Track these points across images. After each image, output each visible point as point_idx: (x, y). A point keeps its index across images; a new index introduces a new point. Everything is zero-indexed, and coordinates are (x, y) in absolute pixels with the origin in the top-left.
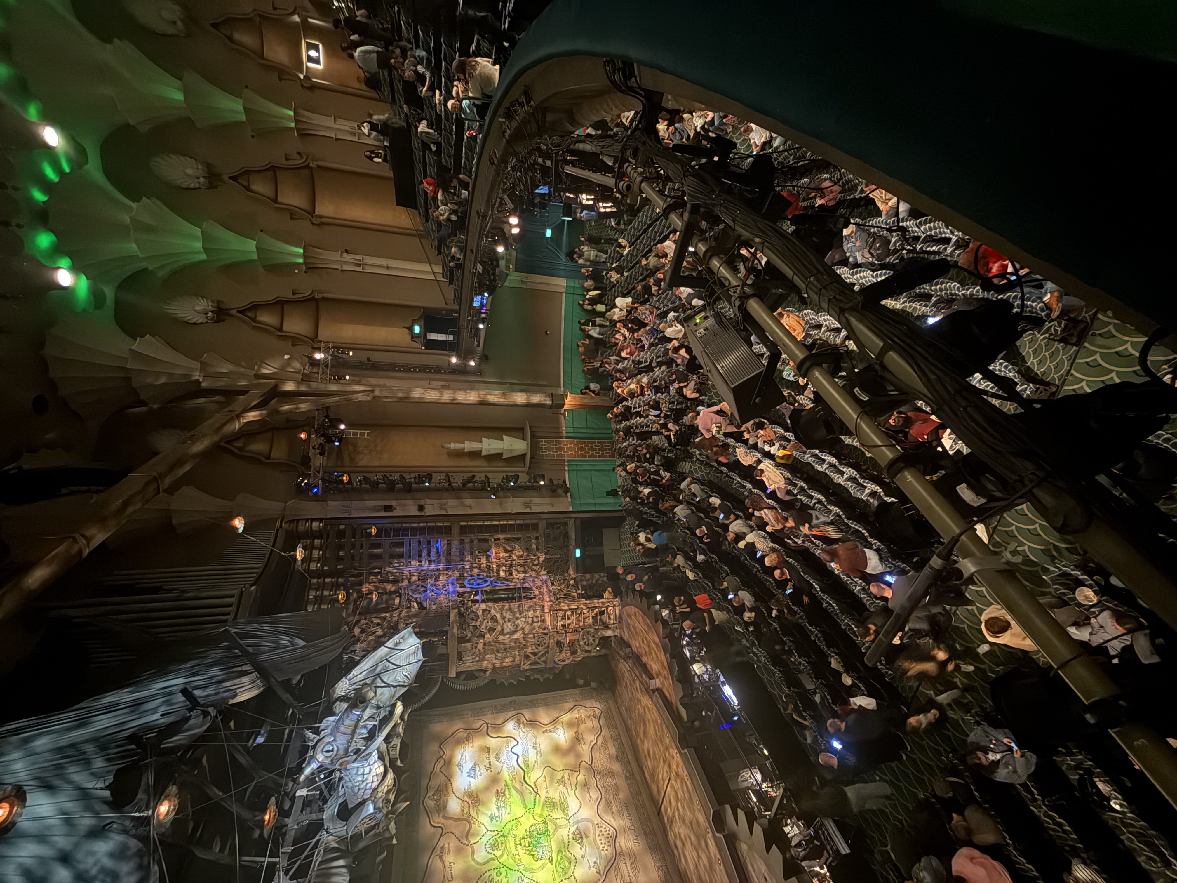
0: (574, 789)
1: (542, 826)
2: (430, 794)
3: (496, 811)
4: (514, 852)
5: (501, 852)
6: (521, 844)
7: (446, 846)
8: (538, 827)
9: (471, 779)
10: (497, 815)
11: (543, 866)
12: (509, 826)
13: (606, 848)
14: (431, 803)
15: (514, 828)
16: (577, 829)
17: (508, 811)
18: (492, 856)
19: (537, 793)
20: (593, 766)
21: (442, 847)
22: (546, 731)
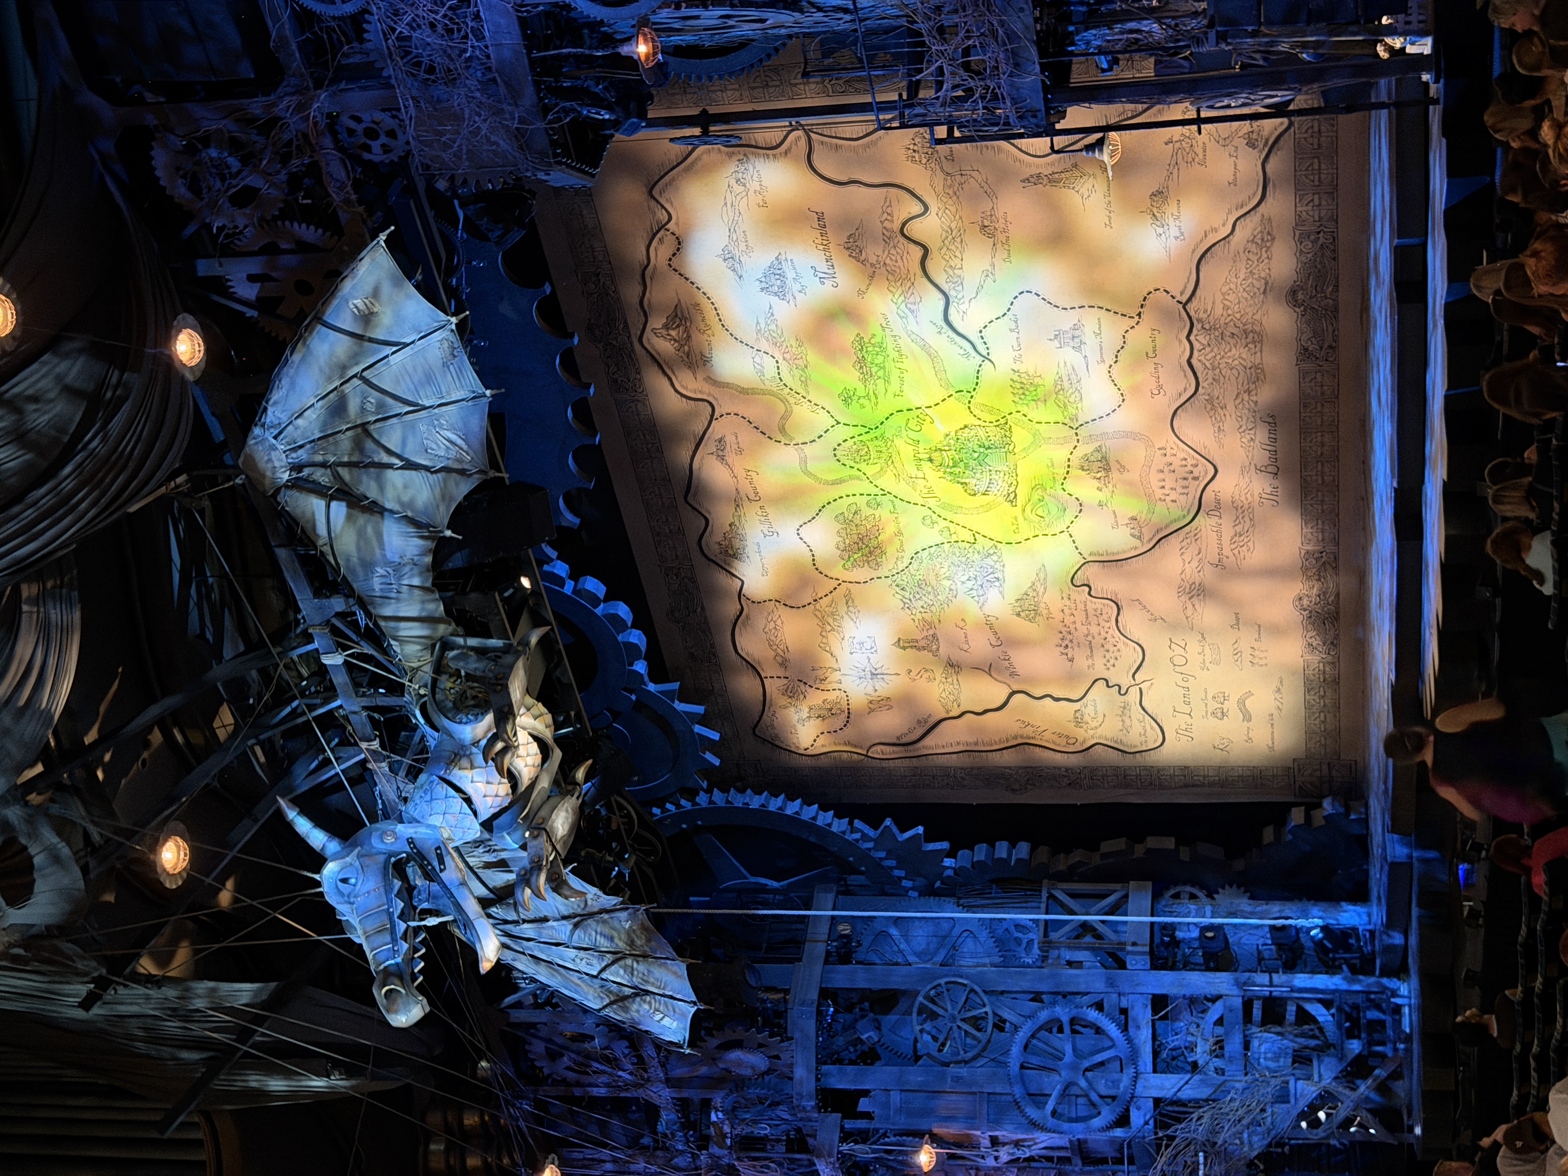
0: (1110, 360)
1: (995, 434)
2: (657, 322)
3: (860, 386)
4: (914, 472)
5: (877, 468)
6: (931, 460)
7: (730, 439)
8: (981, 433)
9: (774, 300)
10: (861, 391)
11: (988, 508)
12: (898, 420)
13: (1173, 496)
14: (664, 346)
15: (912, 424)
16: (1098, 450)
17: (894, 386)
18: (854, 472)
19: (986, 358)
20: (1191, 307)
21: (720, 441)
22: (1035, 180)
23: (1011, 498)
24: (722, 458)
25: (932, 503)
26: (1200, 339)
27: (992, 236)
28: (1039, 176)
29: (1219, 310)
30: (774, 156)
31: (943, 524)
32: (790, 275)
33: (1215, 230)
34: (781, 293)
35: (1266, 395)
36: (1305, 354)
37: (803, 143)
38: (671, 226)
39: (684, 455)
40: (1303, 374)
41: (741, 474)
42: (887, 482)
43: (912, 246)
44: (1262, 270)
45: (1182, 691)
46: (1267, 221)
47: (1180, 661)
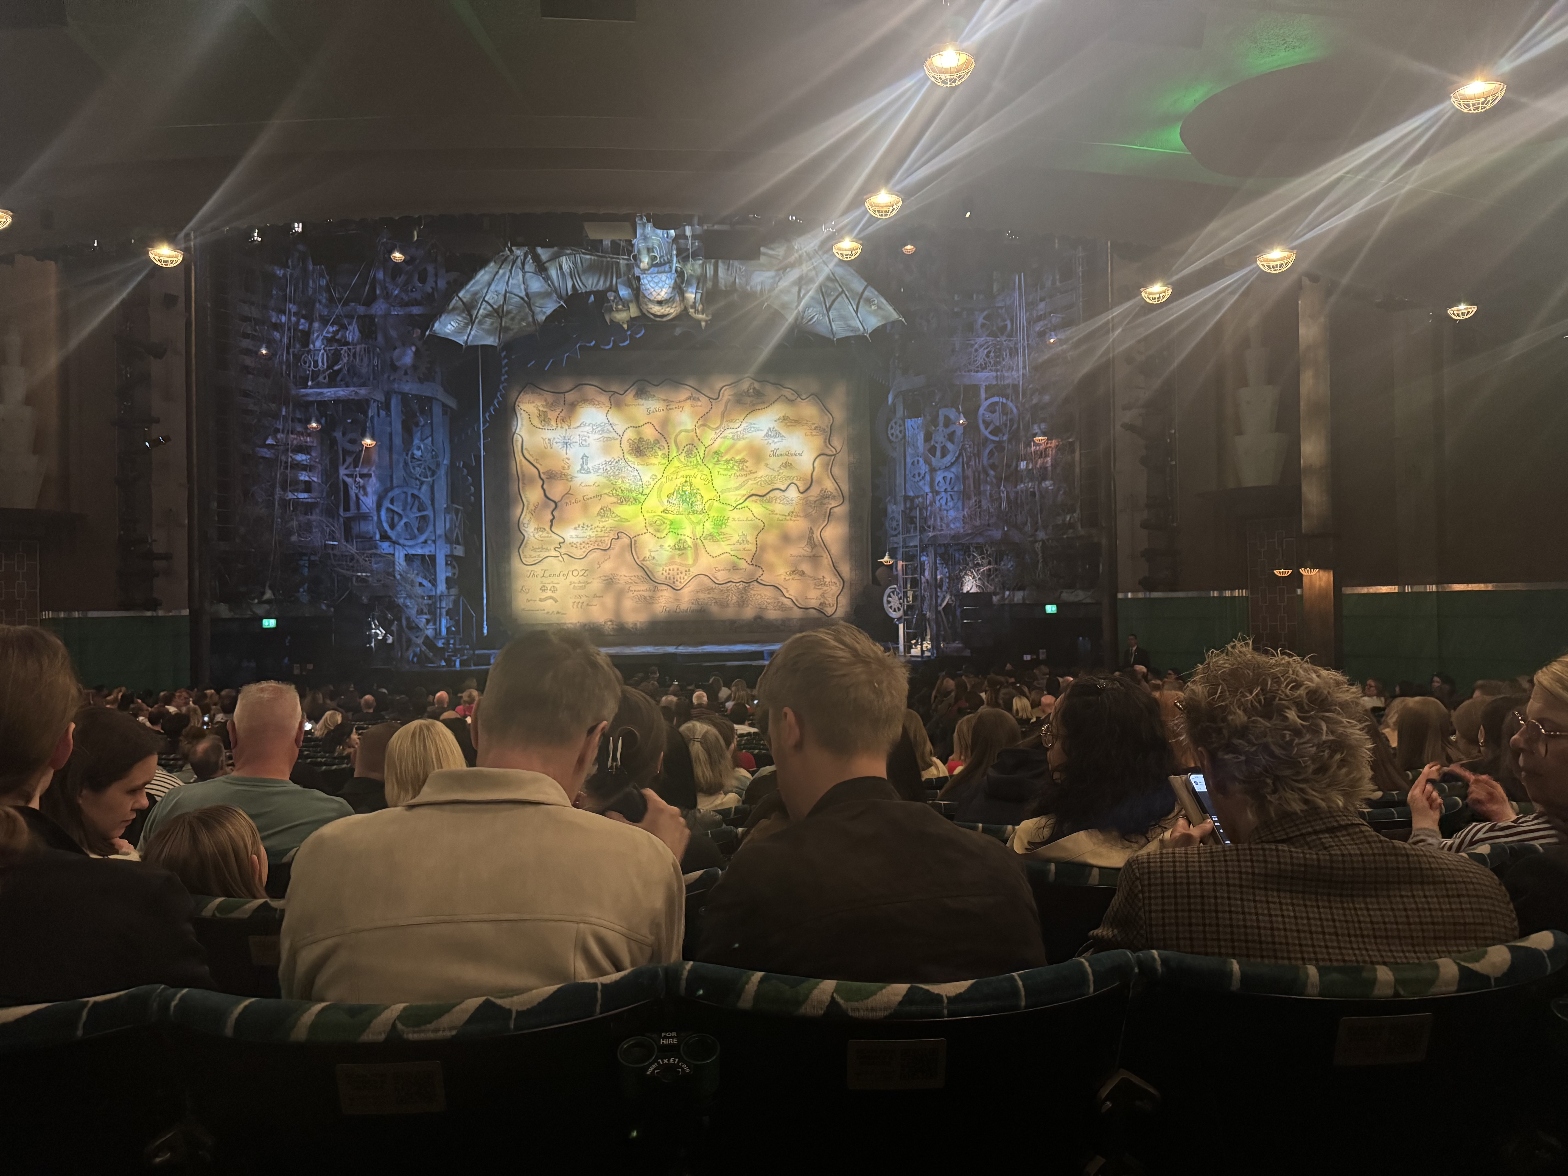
0: (732, 553)
2: (756, 385)
5: (683, 460)
7: (699, 404)
9: (765, 432)
11: (661, 502)
12: (706, 471)
13: (665, 574)
14: (746, 386)
15: (704, 477)
17: (722, 472)
19: (735, 508)
20: (755, 583)
21: (699, 399)
22: (811, 531)
23: (664, 511)
24: (689, 398)
25: (664, 480)
26: (741, 586)
27: (789, 515)
28: (813, 533)
29: (753, 592)
30: (825, 442)
31: (652, 483)
32: (776, 440)
33: (787, 592)
34: (767, 435)
35: (715, 609)
36: (732, 622)
37: (831, 453)
38: (799, 399)
39: (691, 382)
40: (724, 622)
41: (681, 404)
42: (676, 463)
43: (786, 486)
44: (770, 607)
45: (557, 573)
46: (791, 609)
47: (575, 573)
